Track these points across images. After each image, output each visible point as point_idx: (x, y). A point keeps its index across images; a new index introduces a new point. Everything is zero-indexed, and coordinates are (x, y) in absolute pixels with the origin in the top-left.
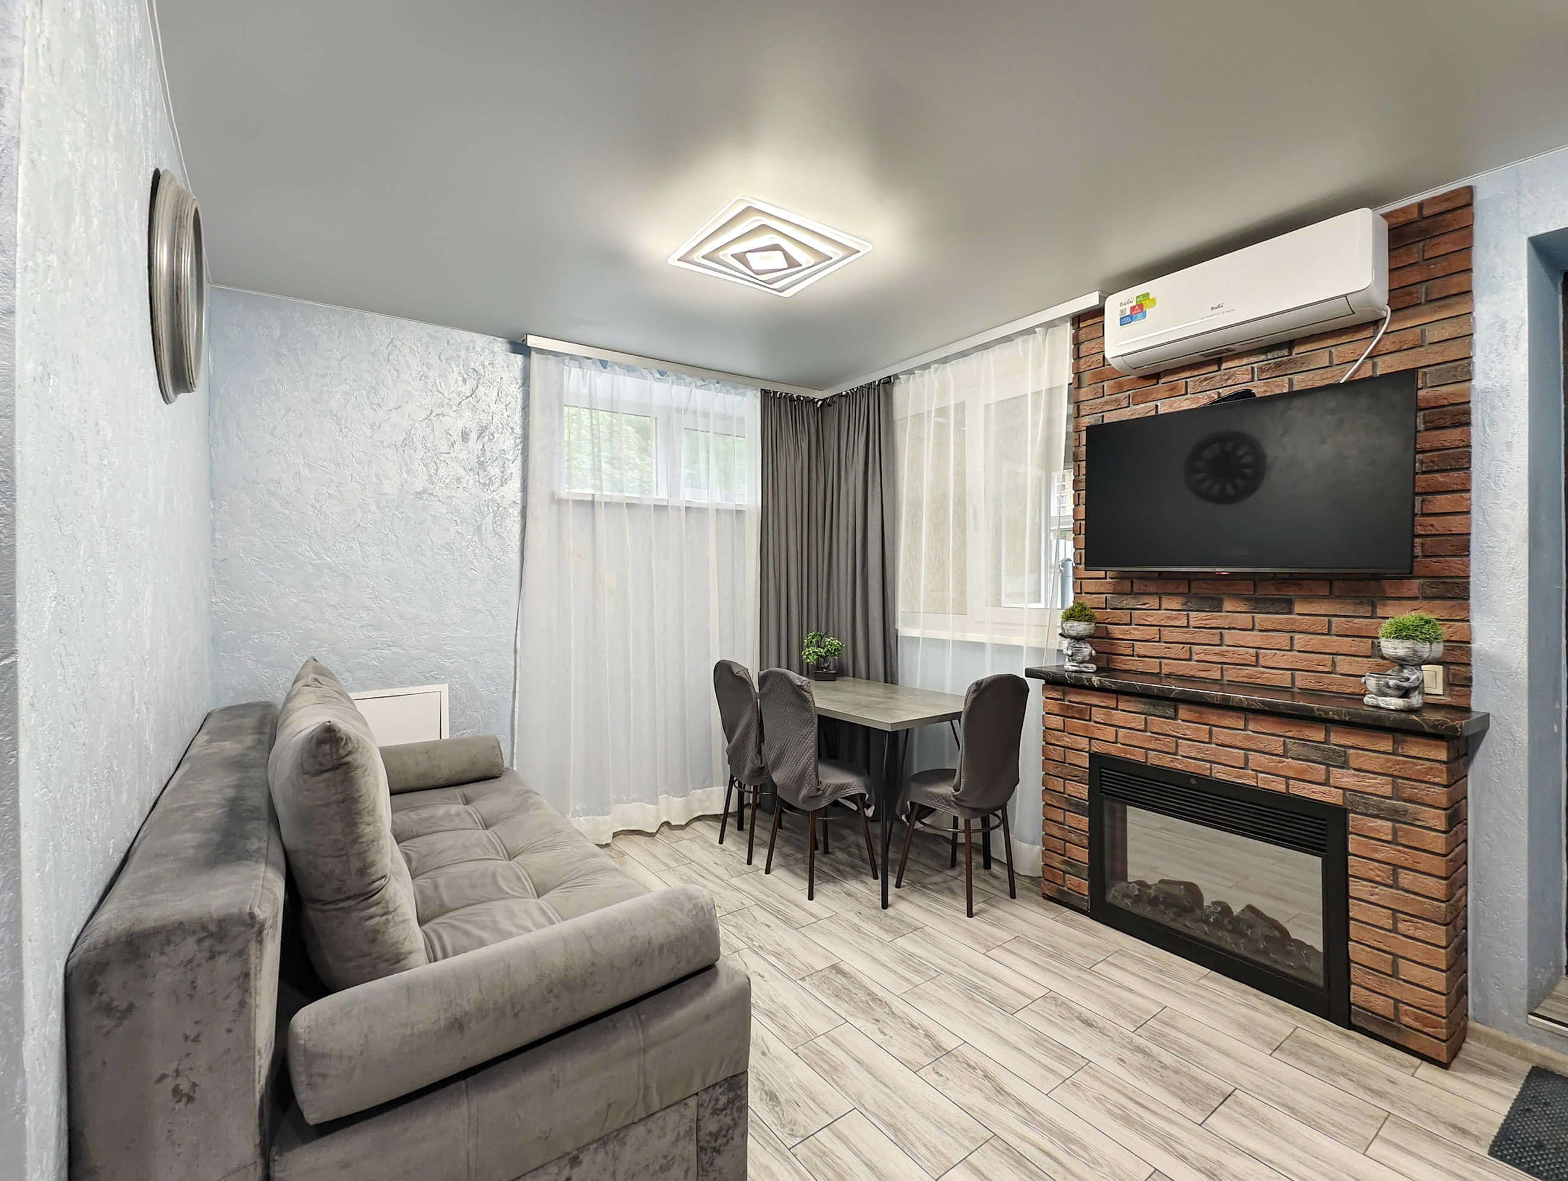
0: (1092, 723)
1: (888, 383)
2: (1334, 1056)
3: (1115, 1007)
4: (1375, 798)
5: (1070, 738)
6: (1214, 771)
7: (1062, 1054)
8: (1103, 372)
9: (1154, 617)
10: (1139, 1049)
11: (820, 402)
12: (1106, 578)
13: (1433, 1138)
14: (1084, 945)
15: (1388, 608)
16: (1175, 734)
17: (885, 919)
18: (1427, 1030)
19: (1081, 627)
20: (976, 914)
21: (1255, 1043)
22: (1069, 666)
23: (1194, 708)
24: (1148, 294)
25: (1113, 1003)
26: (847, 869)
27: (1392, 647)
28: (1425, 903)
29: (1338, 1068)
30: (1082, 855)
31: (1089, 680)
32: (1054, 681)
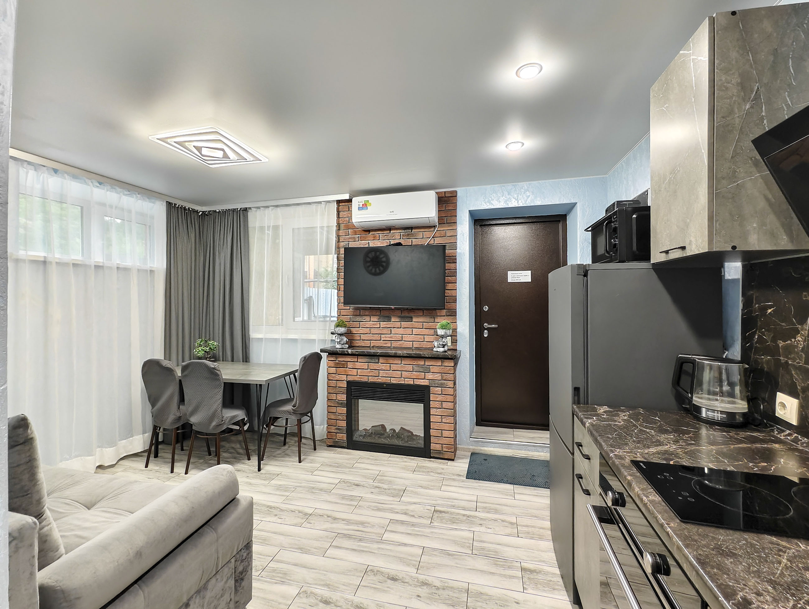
0: (348, 369)
1: (245, 210)
2: (428, 468)
3: (365, 477)
4: (437, 381)
5: (339, 376)
6: (391, 380)
7: (352, 498)
8: (350, 226)
9: (369, 324)
10: (376, 487)
11: (201, 213)
12: (350, 309)
13: (454, 480)
14: (348, 459)
15: (438, 319)
16: (378, 369)
17: (262, 475)
18: (449, 451)
19: (342, 330)
20: (302, 461)
21: (408, 472)
22: (338, 346)
23: (385, 358)
24: (368, 201)
25: (363, 476)
26: (232, 460)
27: (441, 332)
28: (449, 411)
29: (430, 470)
30: (344, 424)
31: (347, 351)
32: (332, 353)
